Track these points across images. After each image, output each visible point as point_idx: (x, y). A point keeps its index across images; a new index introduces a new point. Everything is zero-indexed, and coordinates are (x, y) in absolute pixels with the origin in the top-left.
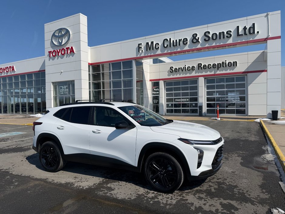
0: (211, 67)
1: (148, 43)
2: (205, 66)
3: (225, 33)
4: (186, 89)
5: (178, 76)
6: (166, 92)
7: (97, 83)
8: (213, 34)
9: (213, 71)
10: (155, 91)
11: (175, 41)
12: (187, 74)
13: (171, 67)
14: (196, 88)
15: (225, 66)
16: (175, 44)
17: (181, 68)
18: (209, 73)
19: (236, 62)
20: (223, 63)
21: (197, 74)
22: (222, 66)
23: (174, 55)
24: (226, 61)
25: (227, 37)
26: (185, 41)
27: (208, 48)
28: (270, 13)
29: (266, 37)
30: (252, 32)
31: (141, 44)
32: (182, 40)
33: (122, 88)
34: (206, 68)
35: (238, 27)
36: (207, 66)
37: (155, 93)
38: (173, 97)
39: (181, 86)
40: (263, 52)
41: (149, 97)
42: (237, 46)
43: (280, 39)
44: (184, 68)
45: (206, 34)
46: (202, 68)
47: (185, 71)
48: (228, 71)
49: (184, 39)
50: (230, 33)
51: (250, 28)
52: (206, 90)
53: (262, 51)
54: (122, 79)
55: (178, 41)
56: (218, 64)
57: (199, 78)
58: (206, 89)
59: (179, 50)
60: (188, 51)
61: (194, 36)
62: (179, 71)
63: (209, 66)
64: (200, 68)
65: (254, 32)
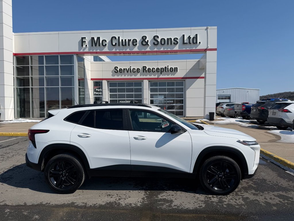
0: (155, 71)
1: (93, 38)
2: (149, 69)
3: (173, 40)
4: (131, 90)
5: (123, 77)
6: (109, 93)
7: (22, 78)
8: (162, 39)
9: (157, 75)
10: (97, 91)
11: (124, 41)
12: (132, 76)
13: (115, 67)
14: (140, 90)
15: (167, 71)
16: (124, 44)
17: (126, 69)
18: (152, 77)
19: (177, 68)
20: (165, 68)
21: (142, 77)
22: (164, 71)
23: (118, 54)
24: (168, 66)
25: (174, 43)
26: (135, 42)
27: (156, 52)
28: (209, 27)
29: (205, 48)
30: (195, 42)
31: (85, 38)
32: (132, 40)
33: (60, 86)
34: (150, 71)
35: (184, 36)
36: (151, 69)
37: (97, 93)
38: (118, 99)
39: (125, 88)
40: (199, 61)
41: (91, 98)
42: (178, 53)
43: (216, 51)
44: (130, 70)
45: (155, 38)
46: (147, 71)
47: (131, 72)
48: (170, 76)
49: (133, 40)
50: (177, 40)
51: (193, 38)
52: (150, 93)
53: (197, 60)
54: (60, 76)
55: (127, 41)
56: (161, 68)
57: (144, 80)
58: (150, 91)
59: (128, 50)
60: (137, 53)
61: (144, 38)
62: (124, 72)
63: (153, 69)
64: (145, 71)
65: (196, 42)
